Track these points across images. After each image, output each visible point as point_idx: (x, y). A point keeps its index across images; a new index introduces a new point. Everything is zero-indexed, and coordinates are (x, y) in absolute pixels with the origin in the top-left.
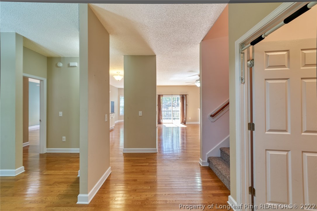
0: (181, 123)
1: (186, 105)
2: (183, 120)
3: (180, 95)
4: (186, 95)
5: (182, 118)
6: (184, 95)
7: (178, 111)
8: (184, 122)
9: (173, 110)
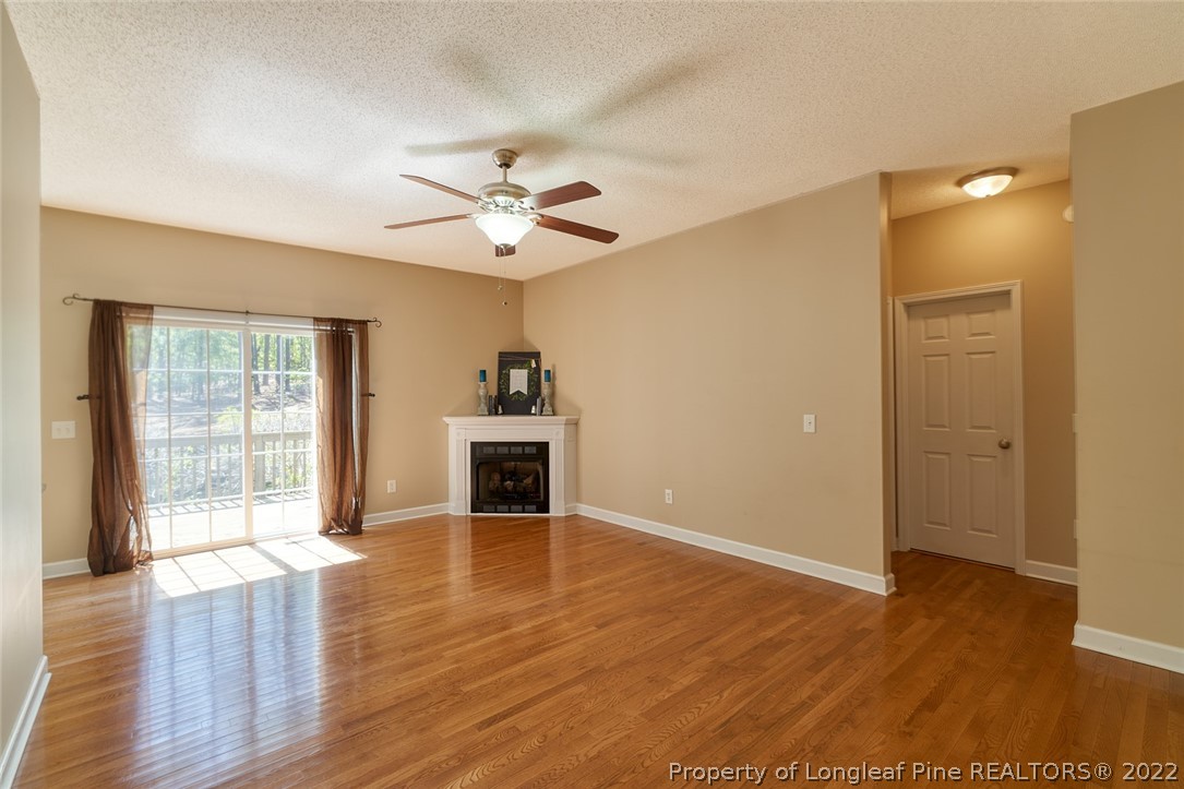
0: (326, 532)
1: (366, 395)
2: (339, 505)
3: (317, 320)
4: (364, 323)
5: (330, 489)
6: (348, 321)
7: (305, 436)
8: (345, 521)
9: (256, 428)
